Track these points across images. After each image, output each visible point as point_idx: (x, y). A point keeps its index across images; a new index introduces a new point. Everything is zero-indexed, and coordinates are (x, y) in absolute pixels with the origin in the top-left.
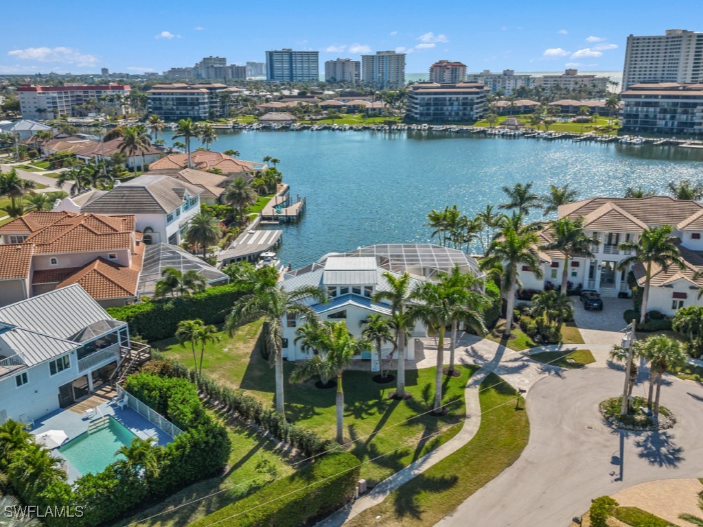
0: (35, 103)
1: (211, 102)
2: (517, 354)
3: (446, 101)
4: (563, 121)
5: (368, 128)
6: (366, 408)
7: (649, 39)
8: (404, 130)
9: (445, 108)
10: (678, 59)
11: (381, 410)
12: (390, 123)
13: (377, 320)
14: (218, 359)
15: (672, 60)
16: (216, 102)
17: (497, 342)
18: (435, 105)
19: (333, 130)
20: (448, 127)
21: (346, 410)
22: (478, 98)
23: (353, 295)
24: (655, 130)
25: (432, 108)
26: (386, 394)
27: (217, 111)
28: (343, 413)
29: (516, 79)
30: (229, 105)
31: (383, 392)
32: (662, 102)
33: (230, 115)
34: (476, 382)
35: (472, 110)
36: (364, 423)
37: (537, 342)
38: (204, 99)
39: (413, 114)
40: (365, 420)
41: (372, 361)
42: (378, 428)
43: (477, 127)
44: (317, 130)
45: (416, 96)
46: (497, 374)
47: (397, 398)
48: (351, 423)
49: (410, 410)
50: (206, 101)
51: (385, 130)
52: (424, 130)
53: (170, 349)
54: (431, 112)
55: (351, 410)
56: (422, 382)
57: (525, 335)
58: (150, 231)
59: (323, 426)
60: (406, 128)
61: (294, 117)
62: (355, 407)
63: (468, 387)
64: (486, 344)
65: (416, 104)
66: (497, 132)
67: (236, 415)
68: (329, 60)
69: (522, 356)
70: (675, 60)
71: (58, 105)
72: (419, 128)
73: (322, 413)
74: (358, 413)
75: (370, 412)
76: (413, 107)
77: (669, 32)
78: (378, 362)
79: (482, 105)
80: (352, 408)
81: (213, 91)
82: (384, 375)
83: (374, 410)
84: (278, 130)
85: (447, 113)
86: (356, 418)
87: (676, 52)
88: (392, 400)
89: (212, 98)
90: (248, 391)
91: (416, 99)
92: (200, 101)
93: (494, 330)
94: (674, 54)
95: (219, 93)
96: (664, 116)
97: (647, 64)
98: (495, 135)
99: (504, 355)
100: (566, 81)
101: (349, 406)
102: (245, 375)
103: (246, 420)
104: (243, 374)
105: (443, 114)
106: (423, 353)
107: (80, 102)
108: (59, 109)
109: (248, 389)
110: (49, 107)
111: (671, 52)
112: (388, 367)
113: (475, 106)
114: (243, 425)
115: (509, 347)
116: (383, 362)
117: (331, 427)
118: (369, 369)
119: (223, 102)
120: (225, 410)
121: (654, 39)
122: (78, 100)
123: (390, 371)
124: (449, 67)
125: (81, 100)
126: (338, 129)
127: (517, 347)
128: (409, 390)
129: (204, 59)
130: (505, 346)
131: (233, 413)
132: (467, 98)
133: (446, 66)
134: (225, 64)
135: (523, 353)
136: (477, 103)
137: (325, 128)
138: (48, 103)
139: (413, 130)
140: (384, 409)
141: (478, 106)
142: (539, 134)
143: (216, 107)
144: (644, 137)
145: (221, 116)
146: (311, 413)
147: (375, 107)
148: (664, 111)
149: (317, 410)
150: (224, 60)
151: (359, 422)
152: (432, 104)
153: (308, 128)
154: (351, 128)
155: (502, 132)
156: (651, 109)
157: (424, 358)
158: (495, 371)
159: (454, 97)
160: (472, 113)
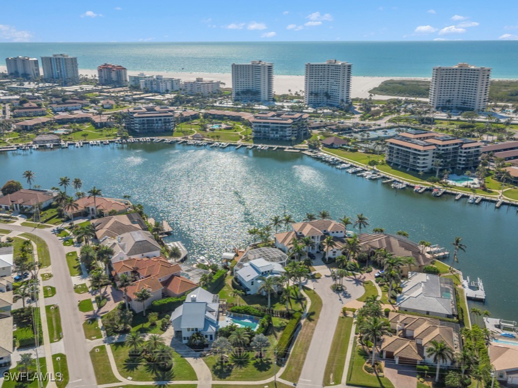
2: (304, 279)
3: (154, 121)
32: (271, 126)
34: (301, 288)
40: (286, 305)
42: (291, 306)
46: (303, 285)
49: (293, 300)
54: (146, 127)
65: (136, 123)
132: (166, 119)
148: (273, 130)
152: (146, 123)
159: (158, 118)
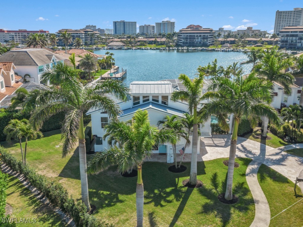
0: (4, 37)
1: (86, 38)
2: (277, 150)
3: (195, 37)
4: (250, 46)
5: (159, 49)
6: (164, 195)
7: (286, 12)
8: (175, 49)
9: (195, 40)
10: (299, 21)
11: (177, 197)
12: (169, 47)
13: (173, 119)
14: (50, 153)
15: (297, 21)
16: (88, 38)
17: (258, 141)
18: (190, 38)
19: (142, 49)
20: (196, 48)
21: (146, 197)
22: (210, 35)
23: (152, 103)
24: (296, 48)
25: (189, 40)
26: (181, 181)
27: (88, 42)
28: (144, 200)
29: (225, 32)
30: (94, 40)
31: (178, 180)
32: (300, 35)
33: (94, 44)
34: (253, 171)
35: (207, 41)
36: (164, 211)
37: (287, 142)
38: (82, 36)
39: (179, 43)
40: (164, 208)
41: (168, 155)
42: (177, 216)
43: (210, 48)
44: (135, 49)
45: (181, 35)
46: (267, 165)
47: (191, 186)
48: (151, 211)
49: (203, 197)
50: (83, 37)
51: (167, 49)
52: (185, 49)
53: (16, 145)
54: (188, 42)
55: (151, 197)
56: (209, 172)
57: (276, 137)
58: (28, 77)
59: (125, 214)
60: (176, 48)
61: (124, 44)
62: (155, 194)
63: (247, 175)
64: (250, 143)
65: (181, 38)
66: (220, 50)
67: (48, 201)
68: (141, 25)
69: (280, 151)
70: (298, 21)
71: (15, 39)
72: (183, 48)
73: (125, 200)
74: (157, 201)
75: (168, 199)
76: (180, 40)
77: (296, 9)
78: (173, 155)
79: (212, 39)
80: (152, 195)
81: (87, 33)
82: (178, 166)
83: (172, 197)
84: (117, 49)
85: (196, 42)
86: (156, 205)
87: (299, 18)
88: (186, 188)
89: (86, 36)
90: (64, 179)
91: (181, 36)
92: (80, 37)
93: (253, 134)
94: (298, 19)
95: (90, 33)
96: (300, 41)
97: (285, 24)
98: (219, 51)
99: (266, 151)
100: (247, 32)
101: (149, 193)
102: (66, 165)
103: (54, 207)
104: (65, 165)
105: (193, 43)
106: (205, 149)
107: (25, 38)
108: (15, 41)
109: (65, 177)
110: (10, 40)
111: (296, 18)
112: (181, 159)
113: (209, 39)
114: (50, 212)
115: (268, 145)
116: (177, 155)
117: (133, 215)
118: (165, 161)
119: (91, 38)
120: (39, 196)
121: (289, 12)
122: (24, 37)
123: (182, 162)
124: (194, 27)
125: (26, 37)
126: (145, 49)
127: (274, 145)
128: (200, 179)
129: (87, 26)
130: (265, 144)
131: (45, 200)
132: (205, 35)
133: (193, 27)
134: (96, 28)
135: (281, 149)
136: (210, 38)
137: (138, 49)
138: (10, 38)
139: (180, 49)
140: (180, 197)
141: (210, 39)
142: (240, 50)
143: (88, 40)
144: (292, 51)
145: (90, 44)
146: (115, 200)
147: (161, 40)
148: (300, 39)
149: (121, 197)
150: (95, 26)
151: (158, 209)
152: (189, 38)
153: (130, 49)
154: (151, 49)
155: (222, 50)
156: (294, 38)
157: (207, 153)
158: (265, 163)
159: (199, 35)
160: (207, 42)
